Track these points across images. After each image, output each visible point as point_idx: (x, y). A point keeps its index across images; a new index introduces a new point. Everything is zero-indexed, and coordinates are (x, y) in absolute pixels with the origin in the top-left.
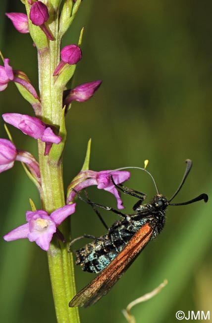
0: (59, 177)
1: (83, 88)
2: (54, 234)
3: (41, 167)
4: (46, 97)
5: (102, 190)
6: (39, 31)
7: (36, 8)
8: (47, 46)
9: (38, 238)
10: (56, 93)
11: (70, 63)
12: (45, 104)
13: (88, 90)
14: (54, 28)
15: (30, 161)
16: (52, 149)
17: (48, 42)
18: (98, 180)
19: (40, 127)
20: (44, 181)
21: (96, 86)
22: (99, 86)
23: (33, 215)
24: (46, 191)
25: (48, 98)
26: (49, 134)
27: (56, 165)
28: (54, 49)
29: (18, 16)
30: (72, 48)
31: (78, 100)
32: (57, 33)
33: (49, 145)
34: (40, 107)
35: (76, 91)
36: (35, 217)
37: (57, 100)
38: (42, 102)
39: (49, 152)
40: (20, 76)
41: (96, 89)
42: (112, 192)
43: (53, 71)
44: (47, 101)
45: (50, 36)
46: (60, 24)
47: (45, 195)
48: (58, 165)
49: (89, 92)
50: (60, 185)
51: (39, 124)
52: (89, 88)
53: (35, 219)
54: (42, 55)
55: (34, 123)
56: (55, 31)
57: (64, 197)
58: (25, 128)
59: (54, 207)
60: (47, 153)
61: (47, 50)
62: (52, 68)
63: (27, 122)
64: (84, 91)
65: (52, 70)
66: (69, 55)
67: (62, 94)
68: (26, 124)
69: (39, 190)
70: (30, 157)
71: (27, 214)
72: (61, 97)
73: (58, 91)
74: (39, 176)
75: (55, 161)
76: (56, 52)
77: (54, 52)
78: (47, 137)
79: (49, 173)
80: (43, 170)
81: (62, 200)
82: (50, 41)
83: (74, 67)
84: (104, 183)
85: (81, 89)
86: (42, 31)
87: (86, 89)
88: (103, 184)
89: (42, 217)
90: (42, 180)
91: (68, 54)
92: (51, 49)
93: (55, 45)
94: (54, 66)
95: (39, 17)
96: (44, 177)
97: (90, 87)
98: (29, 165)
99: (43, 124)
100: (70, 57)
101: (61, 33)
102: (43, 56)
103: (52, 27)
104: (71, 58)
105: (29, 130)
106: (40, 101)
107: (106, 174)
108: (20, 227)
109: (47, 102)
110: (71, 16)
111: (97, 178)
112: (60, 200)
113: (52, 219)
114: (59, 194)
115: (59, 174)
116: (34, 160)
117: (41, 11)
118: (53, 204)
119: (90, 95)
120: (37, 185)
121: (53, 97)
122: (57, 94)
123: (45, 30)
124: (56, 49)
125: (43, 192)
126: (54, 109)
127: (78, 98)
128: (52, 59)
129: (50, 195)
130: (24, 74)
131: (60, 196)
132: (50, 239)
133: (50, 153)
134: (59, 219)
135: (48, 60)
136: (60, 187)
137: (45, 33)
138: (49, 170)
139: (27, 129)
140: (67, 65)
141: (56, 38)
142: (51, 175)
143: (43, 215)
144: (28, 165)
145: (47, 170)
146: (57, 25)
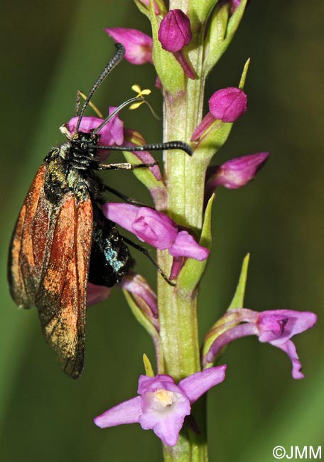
0: (192, 320)
1: (237, 164)
2: (187, 418)
3: (160, 301)
4: (176, 178)
5: (267, 344)
6: (171, 61)
7: (173, 21)
8: (184, 88)
9: (157, 424)
10: (193, 171)
11: (224, 119)
12: (174, 191)
13: (247, 169)
14: (196, 58)
15: (141, 288)
16: (184, 268)
17: (186, 82)
18: (261, 325)
19: (170, 231)
20: (166, 325)
21: (260, 161)
22: (263, 163)
23: (150, 384)
24: (169, 343)
25: (180, 180)
26: (186, 243)
27: (189, 298)
28: (195, 94)
29: (128, 33)
30: (232, 94)
31: (228, 186)
32: (200, 67)
33: (180, 261)
34: (164, 194)
35: (225, 170)
36: (154, 386)
37: (196, 184)
38: (169, 185)
39: (177, 274)
40: (133, 141)
41: (259, 168)
42: (284, 348)
43: (191, 133)
44: (177, 184)
45: (189, 72)
46: (206, 51)
47: (166, 350)
48: (193, 297)
49: (248, 172)
50: (193, 333)
51: (168, 225)
52: (248, 165)
53: (154, 391)
54: (174, 103)
55: (160, 222)
56: (198, 63)
57: (198, 354)
58: (144, 230)
59: (182, 371)
60: (174, 275)
61: (183, 94)
62: (188, 128)
63: (147, 220)
64: (239, 169)
65: (188, 131)
66: (226, 106)
67: (204, 174)
68: (146, 224)
69: (156, 339)
70: (139, 282)
71: (140, 381)
72: (203, 179)
73: (197, 168)
74: (156, 315)
75: (187, 290)
76: (197, 100)
77: (194, 99)
78: (182, 249)
79: (175, 310)
80: (164, 305)
81: (196, 359)
82: (189, 79)
83: (228, 127)
84: (273, 332)
85: (233, 167)
86: (177, 63)
87: (243, 166)
88: (270, 333)
89: (166, 388)
90: (162, 323)
91: (224, 103)
92: (190, 94)
93: (196, 86)
94: (193, 124)
95: (176, 37)
96: (165, 318)
97: (249, 163)
98: (139, 295)
99: (174, 224)
100: (226, 109)
101: (207, 66)
102: (175, 106)
103: (193, 56)
104: (228, 110)
105: (152, 234)
106: (165, 184)
107: (276, 316)
108: (125, 403)
109: (178, 186)
110: (225, 37)
111: (259, 322)
112: (192, 360)
113: (183, 391)
114: (191, 348)
115: (193, 313)
116: (147, 287)
117: (180, 26)
118: (180, 365)
119: (250, 178)
120: (152, 330)
121: (188, 179)
122: (196, 173)
123: (181, 60)
124: (198, 94)
125: (162, 344)
126: (189, 199)
127: (228, 182)
128: (190, 112)
129: (175, 349)
130: (140, 136)
131: (192, 353)
132: (179, 426)
133: (180, 276)
134: (194, 392)
135: (182, 113)
136: (193, 337)
137: (182, 66)
138: (175, 306)
139: (148, 232)
140: (218, 122)
141: (199, 74)
142: (179, 315)
143: (168, 384)
144: (136, 296)
145: (172, 306)
146: (202, 52)
